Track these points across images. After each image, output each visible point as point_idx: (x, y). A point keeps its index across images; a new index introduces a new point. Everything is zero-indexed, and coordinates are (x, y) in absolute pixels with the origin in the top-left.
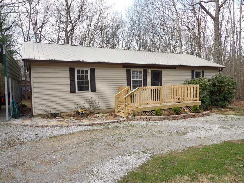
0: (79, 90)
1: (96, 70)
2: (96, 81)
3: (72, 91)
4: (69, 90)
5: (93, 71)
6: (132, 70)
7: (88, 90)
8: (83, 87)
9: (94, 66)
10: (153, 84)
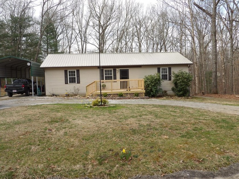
0: (70, 82)
1: (80, 71)
2: (80, 77)
3: (66, 83)
4: (65, 82)
5: (78, 71)
6: (104, 70)
7: (75, 82)
8: (72, 81)
9: (78, 69)
10: (121, 78)
